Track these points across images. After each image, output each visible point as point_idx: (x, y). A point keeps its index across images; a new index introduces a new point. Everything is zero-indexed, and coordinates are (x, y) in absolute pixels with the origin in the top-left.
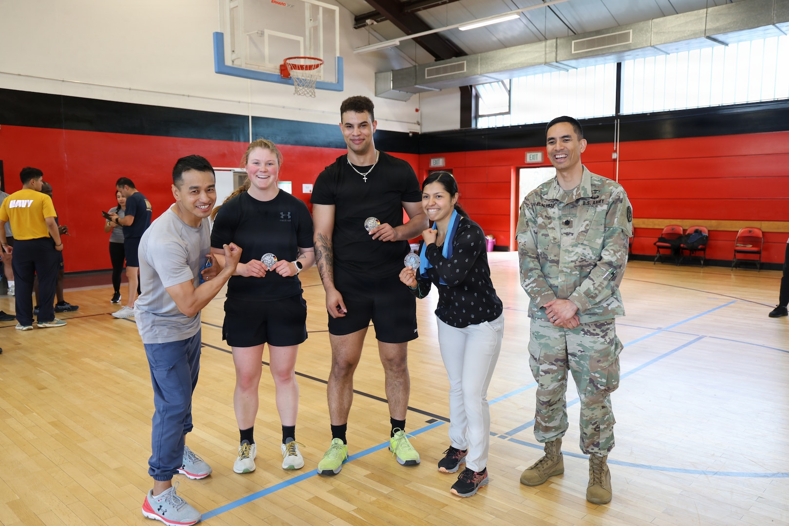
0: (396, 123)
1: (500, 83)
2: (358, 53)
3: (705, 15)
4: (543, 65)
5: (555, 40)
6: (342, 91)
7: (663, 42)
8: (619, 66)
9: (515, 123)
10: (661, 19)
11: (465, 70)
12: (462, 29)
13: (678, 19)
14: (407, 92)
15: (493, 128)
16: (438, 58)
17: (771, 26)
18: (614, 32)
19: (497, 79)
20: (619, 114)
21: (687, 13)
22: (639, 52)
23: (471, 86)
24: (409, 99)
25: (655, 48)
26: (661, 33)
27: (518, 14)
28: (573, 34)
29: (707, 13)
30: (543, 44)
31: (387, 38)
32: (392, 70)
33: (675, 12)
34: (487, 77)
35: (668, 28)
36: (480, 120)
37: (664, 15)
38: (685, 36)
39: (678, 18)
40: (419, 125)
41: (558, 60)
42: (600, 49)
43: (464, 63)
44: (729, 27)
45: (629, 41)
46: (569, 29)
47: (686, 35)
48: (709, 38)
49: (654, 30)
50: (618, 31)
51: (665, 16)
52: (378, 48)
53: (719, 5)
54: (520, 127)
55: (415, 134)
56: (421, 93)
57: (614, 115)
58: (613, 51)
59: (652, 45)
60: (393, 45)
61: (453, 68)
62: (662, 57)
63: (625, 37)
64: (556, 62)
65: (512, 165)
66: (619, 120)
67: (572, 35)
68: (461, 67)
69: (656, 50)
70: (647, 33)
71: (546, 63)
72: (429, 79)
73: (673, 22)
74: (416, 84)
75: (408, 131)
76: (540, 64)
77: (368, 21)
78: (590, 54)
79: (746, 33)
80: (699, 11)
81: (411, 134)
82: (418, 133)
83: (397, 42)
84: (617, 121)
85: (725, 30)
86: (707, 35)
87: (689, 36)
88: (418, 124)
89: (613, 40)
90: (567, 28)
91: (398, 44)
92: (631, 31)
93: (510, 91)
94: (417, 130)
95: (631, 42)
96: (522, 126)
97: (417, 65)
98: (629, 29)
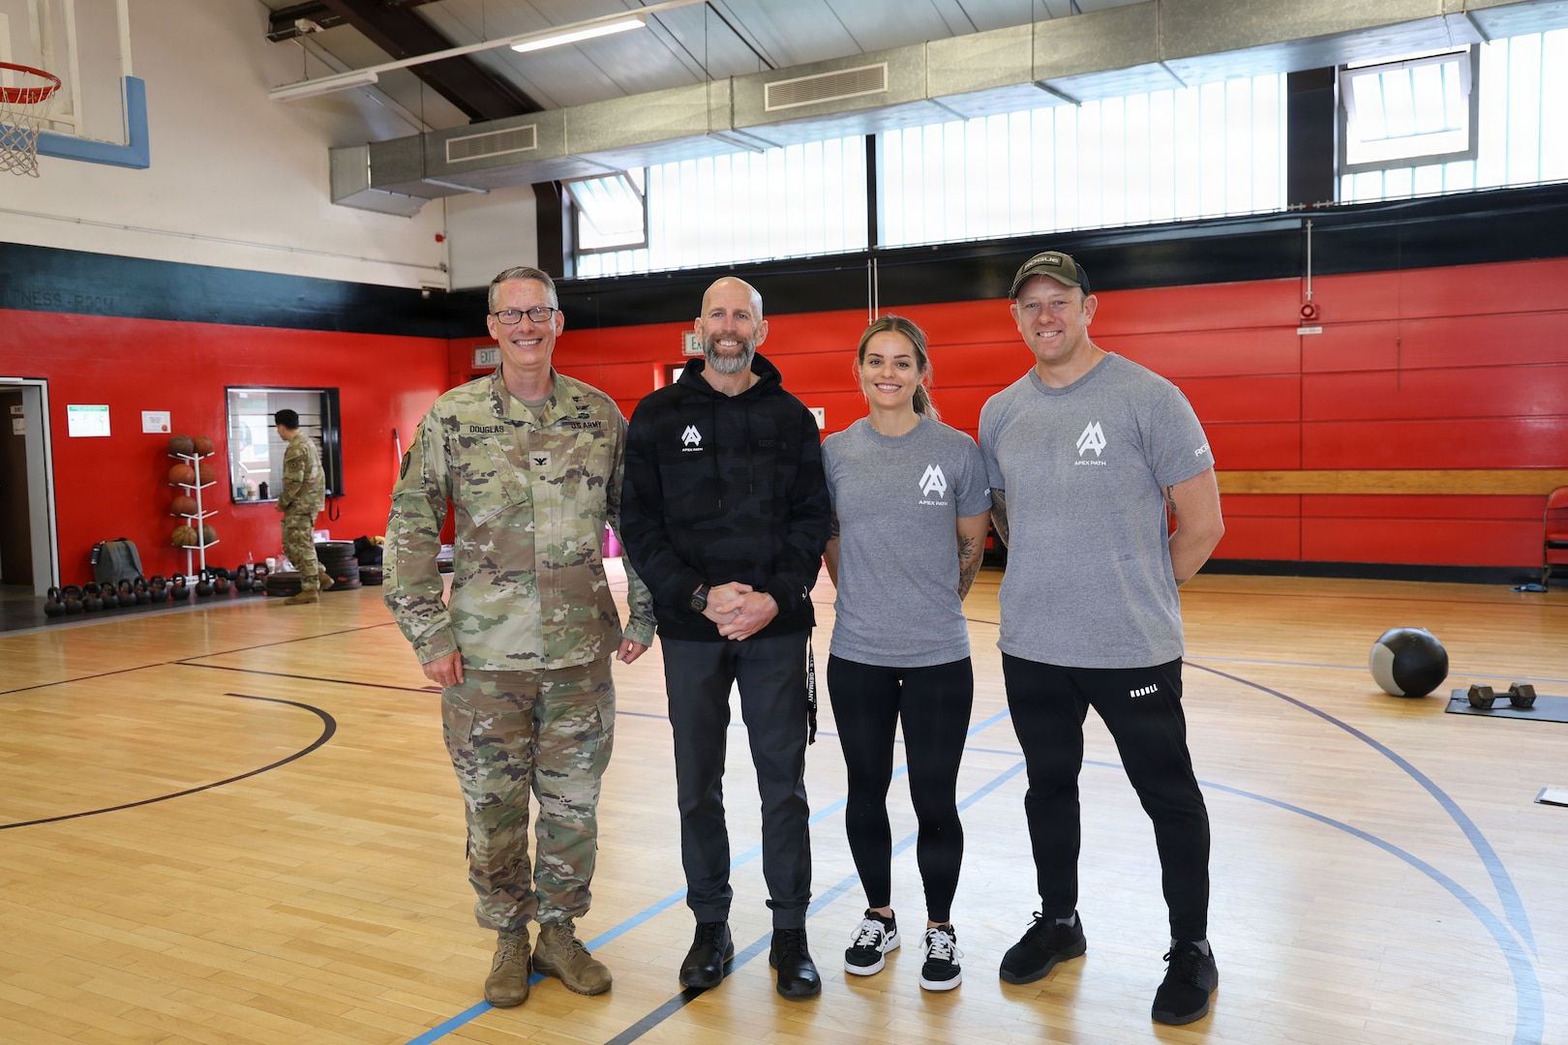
0: (389, 266)
1: (622, 177)
2: (282, 99)
3: (1031, 37)
4: (705, 137)
5: (727, 82)
6: (148, 167)
7: (950, 92)
8: (871, 141)
9: (658, 267)
10: (945, 42)
11: (535, 146)
12: (521, 48)
13: (978, 43)
14: (410, 196)
15: (610, 279)
16: (477, 117)
17: (1156, 66)
18: (852, 67)
19: (610, 168)
20: (875, 247)
21: (995, 31)
22: (909, 113)
23: (559, 184)
24: (419, 211)
25: (937, 103)
26: (946, 71)
27: (641, 17)
28: (769, 69)
29: (1033, 34)
30: (704, 88)
31: (353, 66)
32: (370, 143)
33: (973, 29)
34: (587, 161)
35: (960, 62)
36: (582, 260)
37: (952, 34)
38: (994, 80)
39: (978, 40)
40: (445, 271)
41: (736, 125)
42: (824, 103)
43: (532, 129)
44: (1077, 63)
45: (883, 87)
46: (761, 61)
47: (995, 77)
48: (1041, 84)
49: (932, 65)
50: (859, 66)
51: (954, 36)
52: (328, 89)
53: (1056, 18)
54: (669, 276)
55: (436, 293)
56: (447, 199)
57: (866, 250)
58: (851, 107)
59: (929, 97)
60: (363, 82)
61: (509, 141)
62: (956, 125)
63: (873, 78)
64: (733, 129)
65: (655, 361)
66: (875, 260)
67: (766, 72)
68: (525, 138)
69: (938, 108)
70: (918, 72)
71: (710, 132)
72: (455, 164)
73: (969, 51)
74: (425, 176)
75: (418, 286)
76: (699, 134)
77: (301, 24)
78: (803, 113)
79: (1112, 79)
80: (1018, 27)
81: (425, 293)
82: (445, 290)
83: (371, 74)
84: (872, 263)
85: (1072, 70)
86: (1037, 78)
87: (1001, 79)
88: (444, 268)
89: (849, 83)
90: (757, 57)
91: (375, 79)
92: (885, 65)
93: (644, 199)
94: (442, 284)
95: (886, 88)
96: (673, 273)
97: (427, 130)
98: (881, 62)
